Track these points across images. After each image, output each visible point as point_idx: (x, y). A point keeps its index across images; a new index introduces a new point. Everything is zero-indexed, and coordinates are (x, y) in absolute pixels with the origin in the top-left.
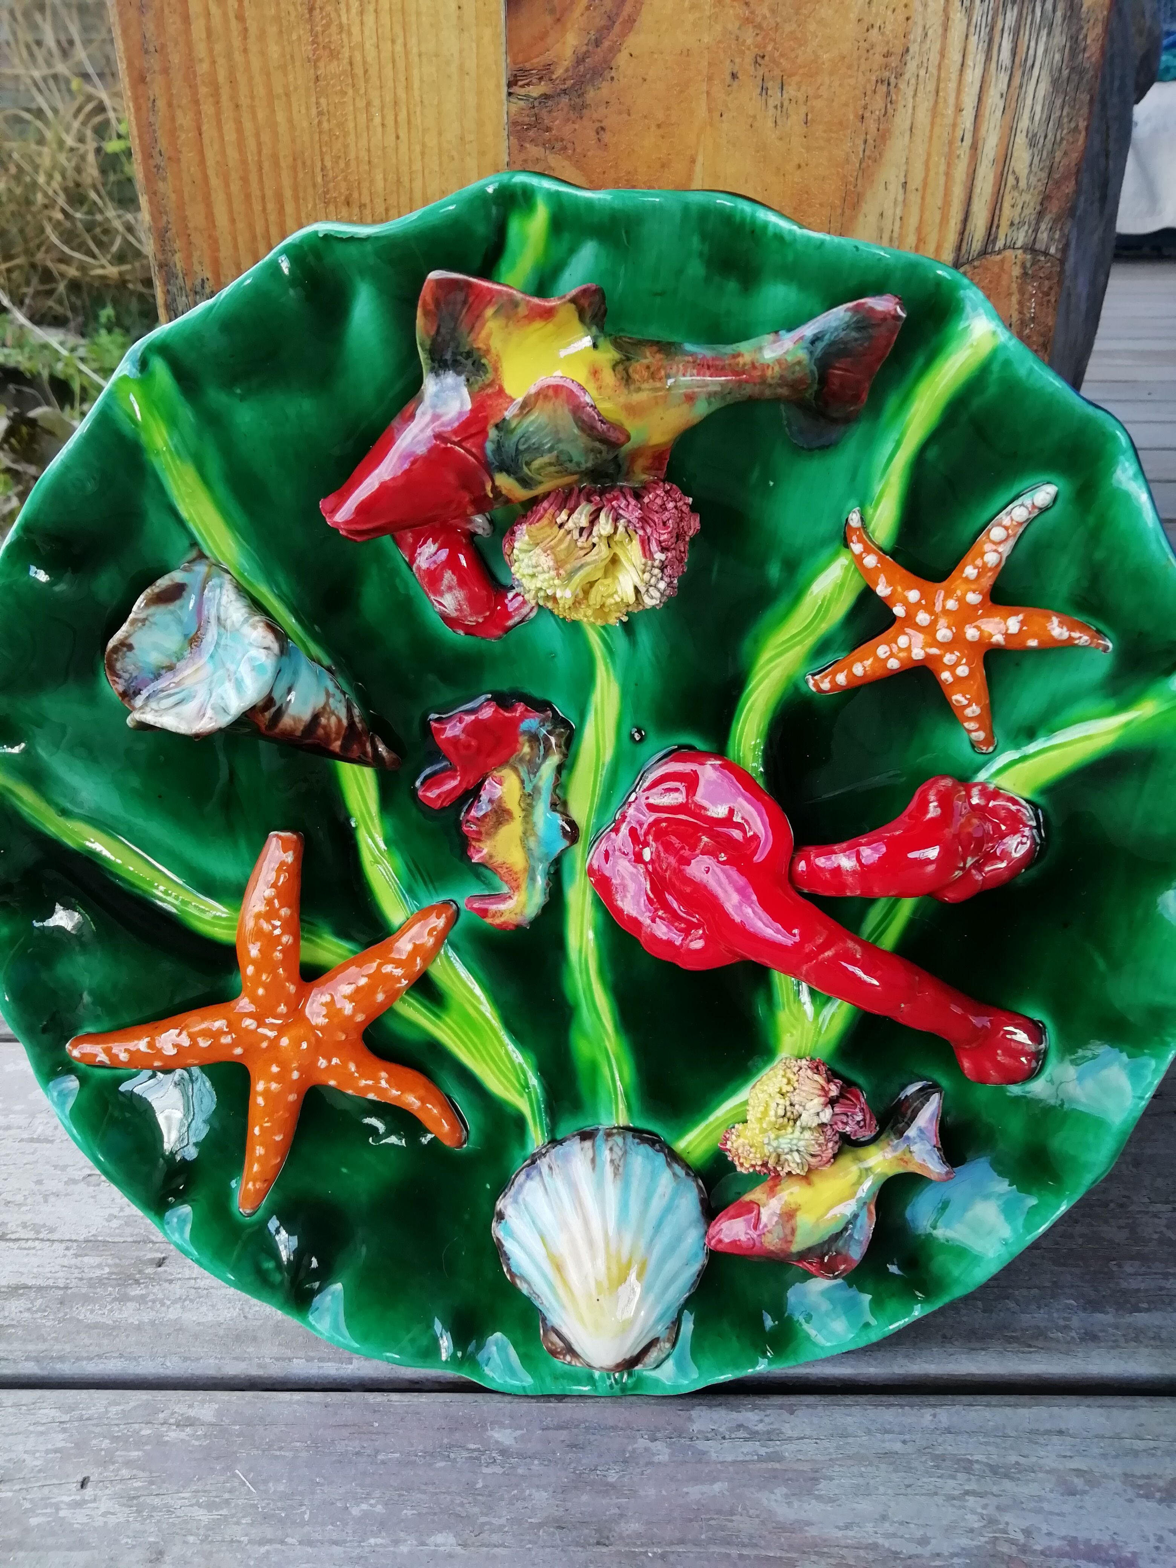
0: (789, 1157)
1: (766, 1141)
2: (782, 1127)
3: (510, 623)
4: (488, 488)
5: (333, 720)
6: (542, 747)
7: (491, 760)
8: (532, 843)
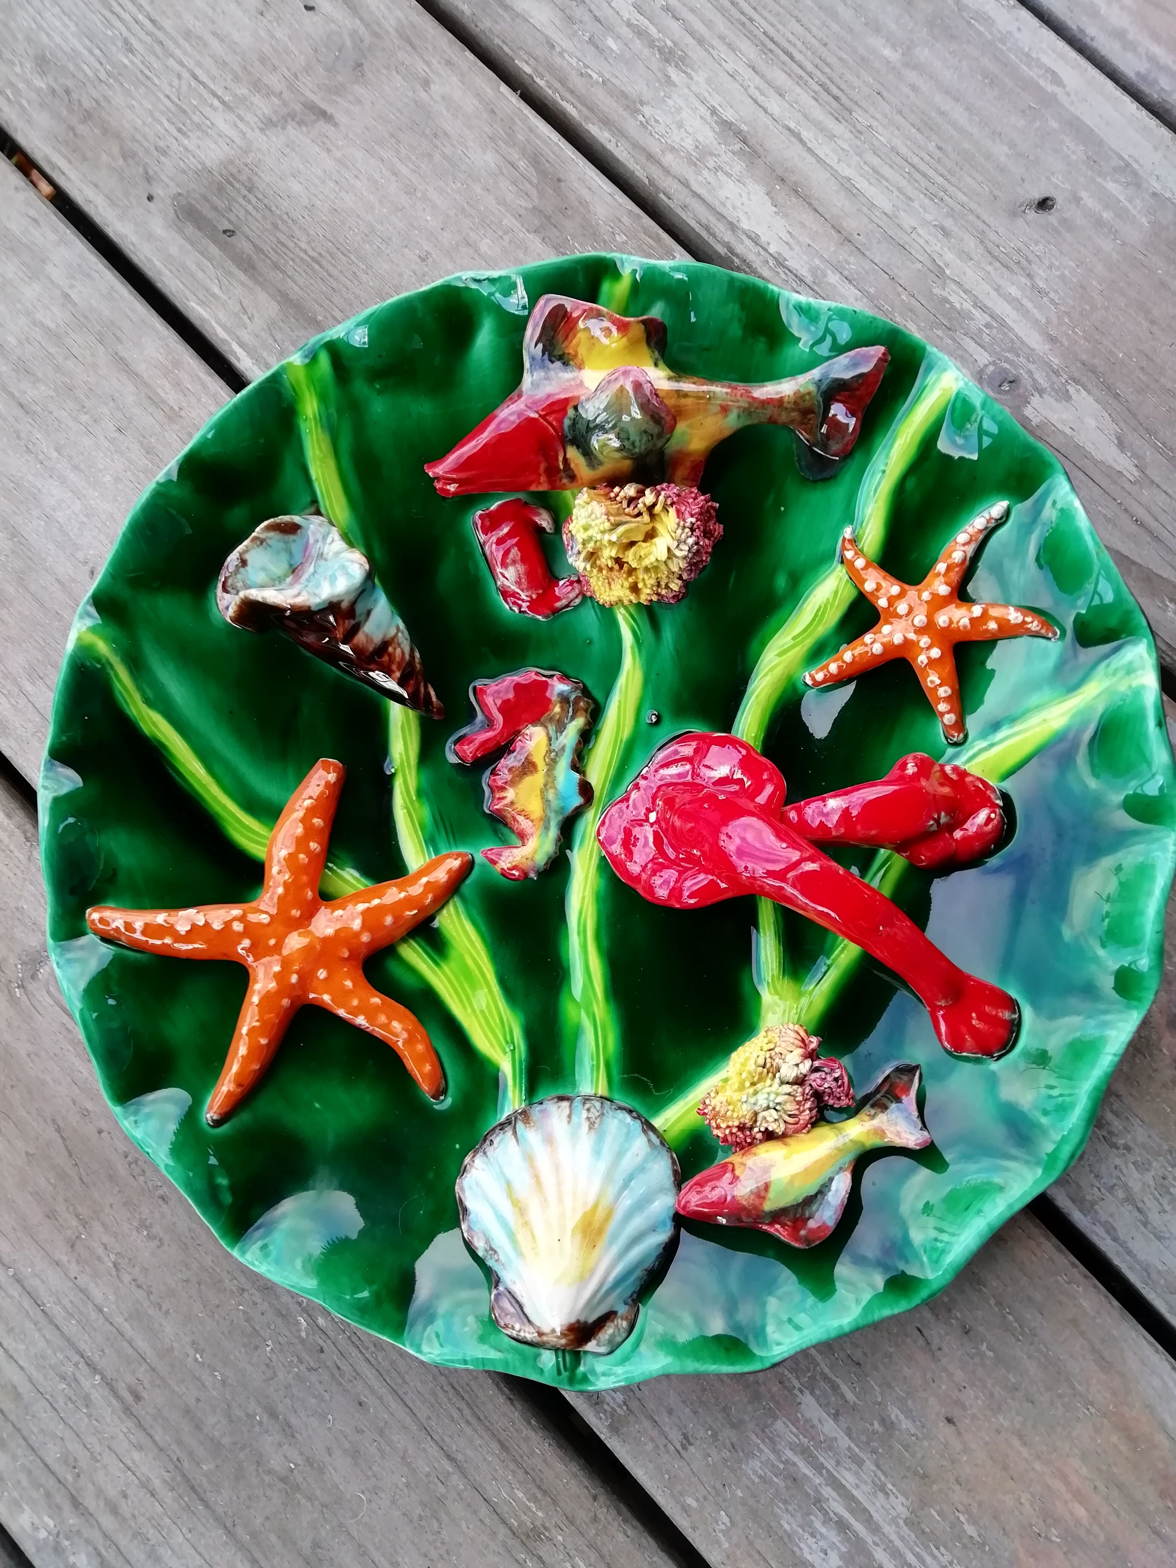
0: (765, 1113)
1: (744, 1099)
2: (761, 1079)
3: (558, 604)
4: (561, 459)
5: (398, 651)
6: (571, 710)
7: (525, 716)
8: (551, 795)
